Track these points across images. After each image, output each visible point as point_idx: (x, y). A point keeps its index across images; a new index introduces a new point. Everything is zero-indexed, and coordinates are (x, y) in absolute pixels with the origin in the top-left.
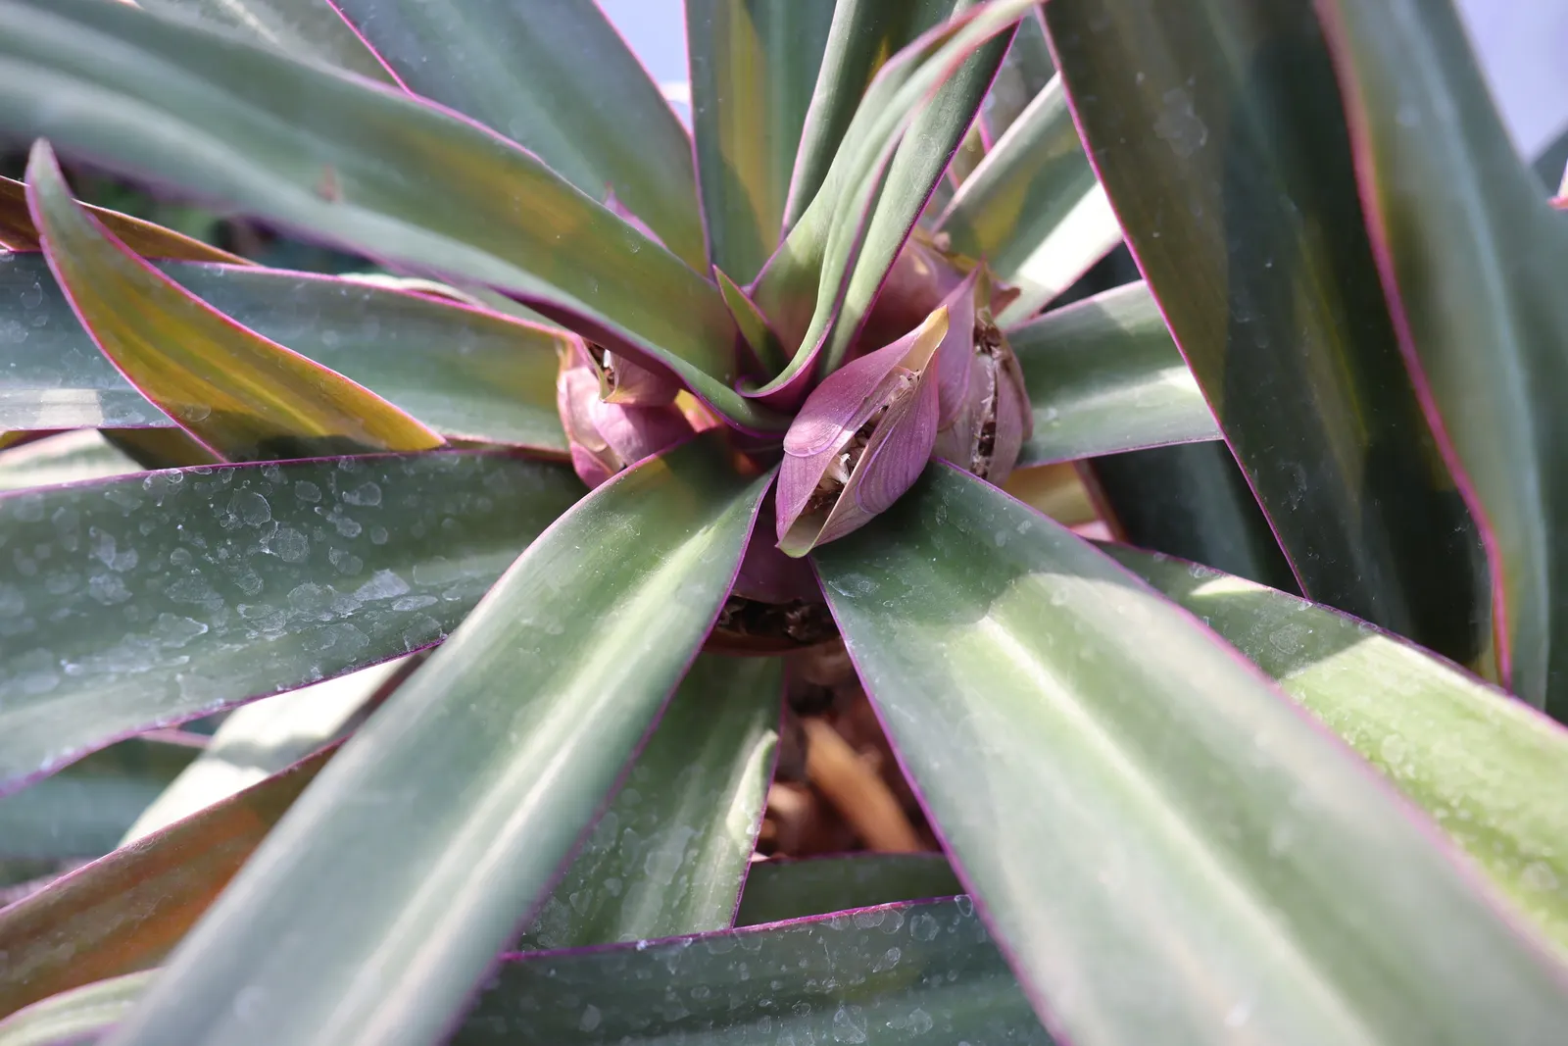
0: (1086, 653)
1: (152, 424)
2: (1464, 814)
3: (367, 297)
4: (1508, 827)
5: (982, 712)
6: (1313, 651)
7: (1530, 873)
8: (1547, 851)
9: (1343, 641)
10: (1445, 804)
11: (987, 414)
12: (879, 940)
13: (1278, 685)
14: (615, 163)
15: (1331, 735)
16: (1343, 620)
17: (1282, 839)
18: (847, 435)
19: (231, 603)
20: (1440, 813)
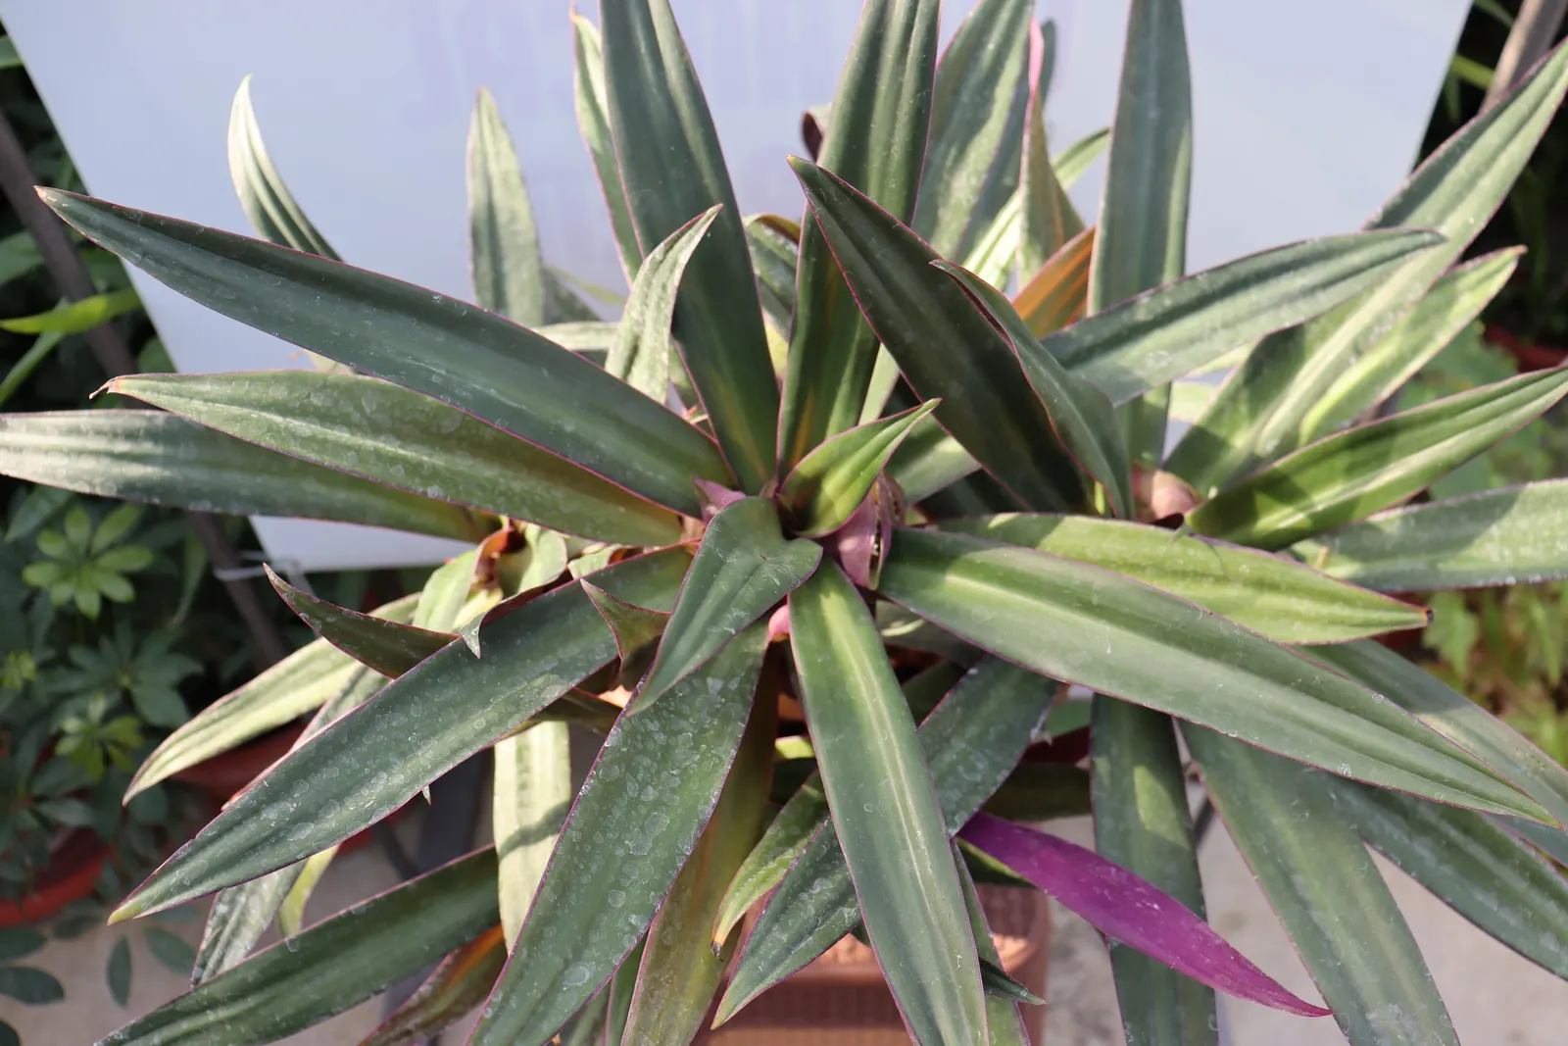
0: (1000, 574)
1: (590, 673)
2: (1121, 562)
3: (612, 572)
4: (1136, 561)
5: (976, 610)
6: (1047, 530)
7: (1148, 571)
8: (1150, 563)
9: (1056, 523)
10: (1114, 562)
11: (893, 500)
12: (953, 707)
13: (1038, 549)
14: (676, 458)
15: (1066, 558)
16: (1051, 517)
17: (1095, 600)
18: (873, 539)
19: (687, 719)
20: (1113, 566)
